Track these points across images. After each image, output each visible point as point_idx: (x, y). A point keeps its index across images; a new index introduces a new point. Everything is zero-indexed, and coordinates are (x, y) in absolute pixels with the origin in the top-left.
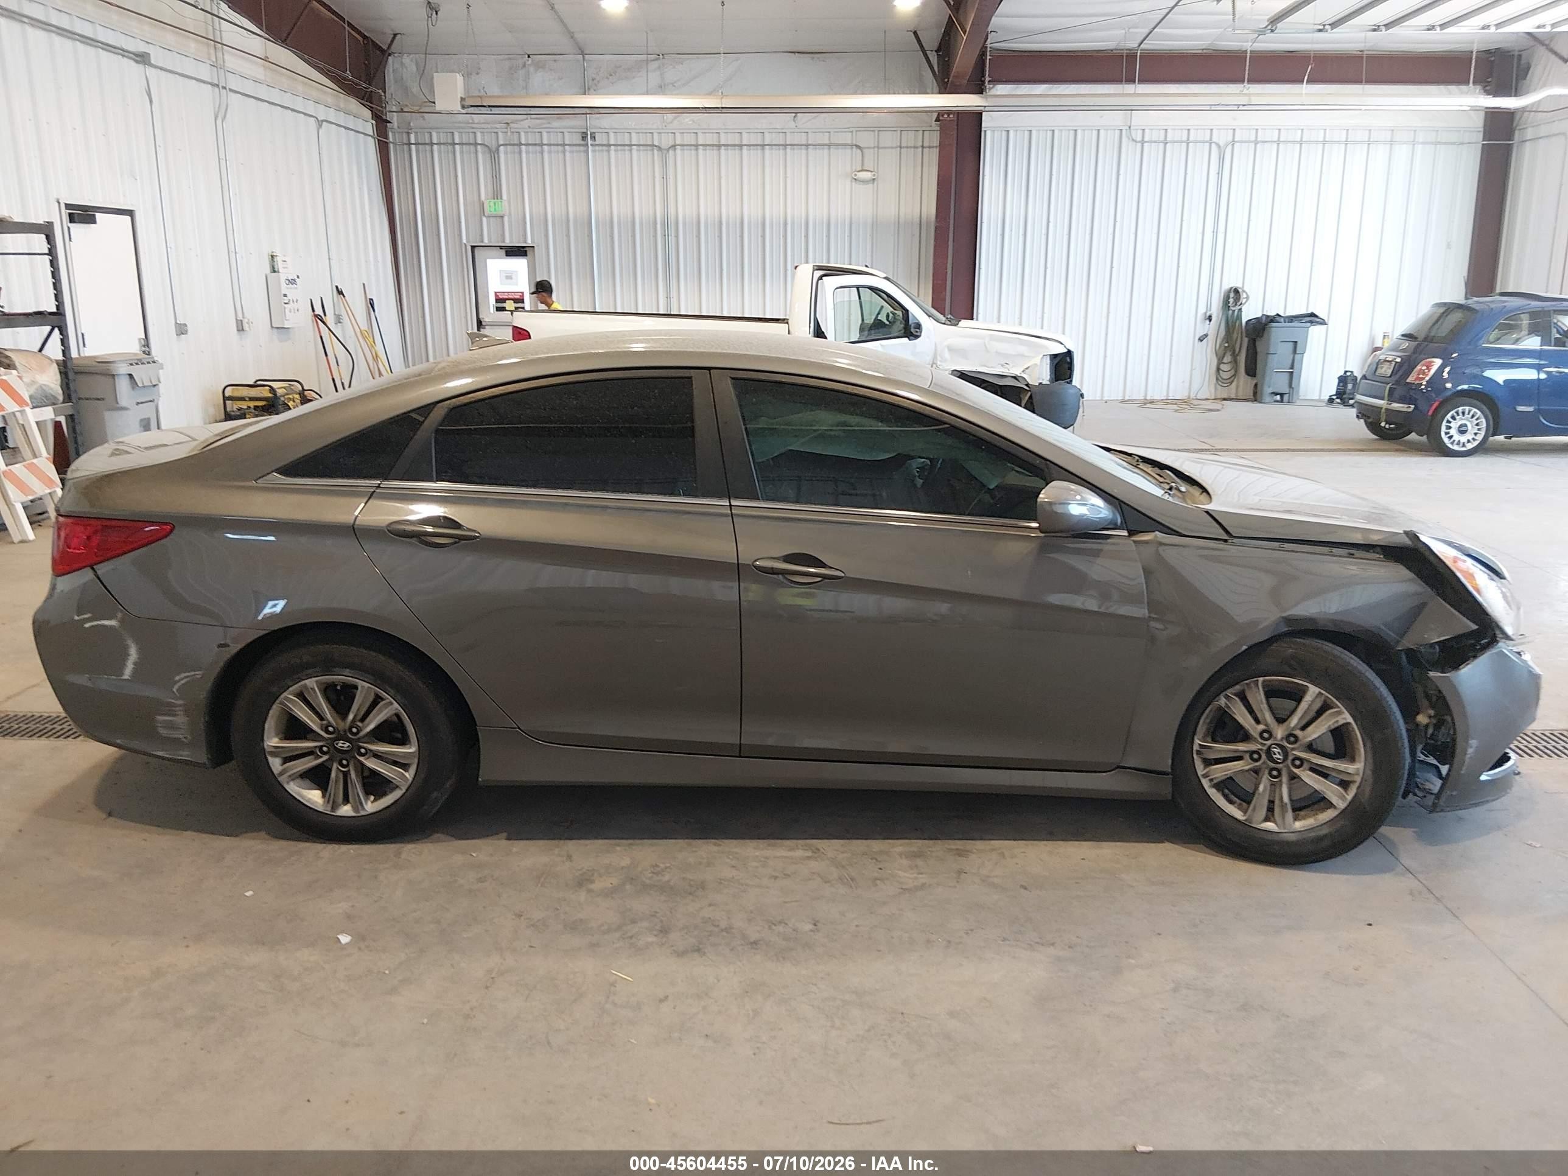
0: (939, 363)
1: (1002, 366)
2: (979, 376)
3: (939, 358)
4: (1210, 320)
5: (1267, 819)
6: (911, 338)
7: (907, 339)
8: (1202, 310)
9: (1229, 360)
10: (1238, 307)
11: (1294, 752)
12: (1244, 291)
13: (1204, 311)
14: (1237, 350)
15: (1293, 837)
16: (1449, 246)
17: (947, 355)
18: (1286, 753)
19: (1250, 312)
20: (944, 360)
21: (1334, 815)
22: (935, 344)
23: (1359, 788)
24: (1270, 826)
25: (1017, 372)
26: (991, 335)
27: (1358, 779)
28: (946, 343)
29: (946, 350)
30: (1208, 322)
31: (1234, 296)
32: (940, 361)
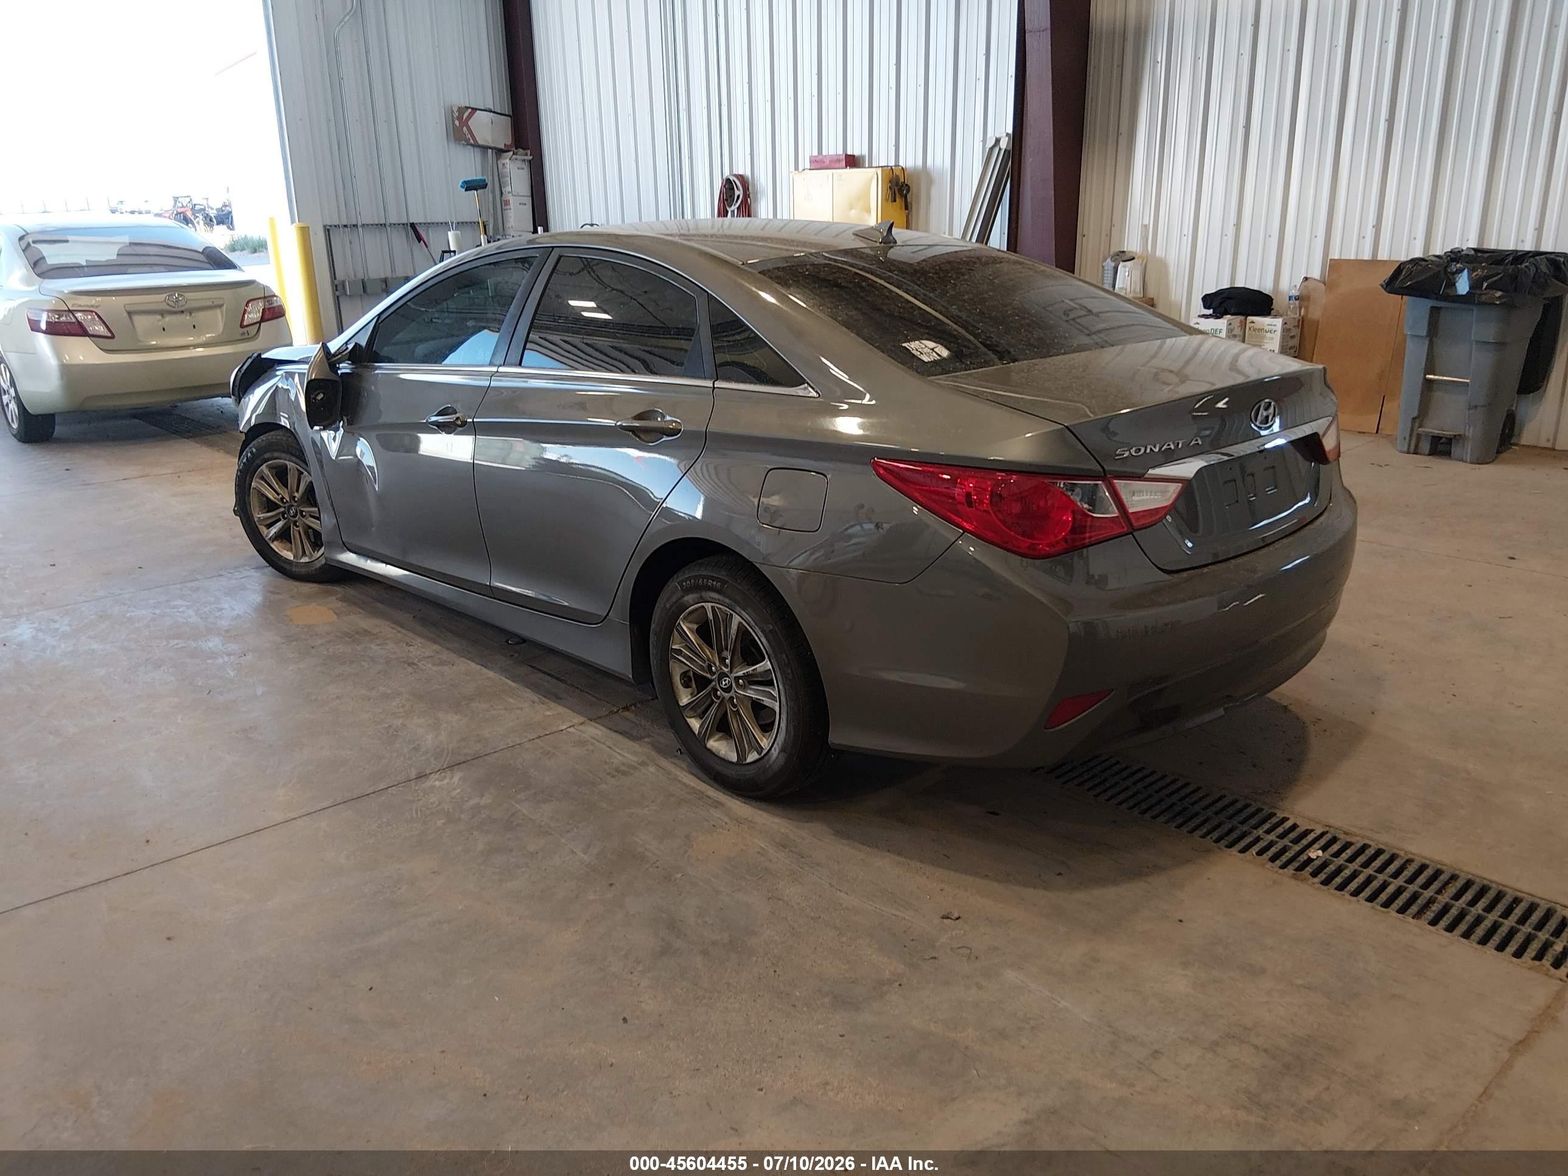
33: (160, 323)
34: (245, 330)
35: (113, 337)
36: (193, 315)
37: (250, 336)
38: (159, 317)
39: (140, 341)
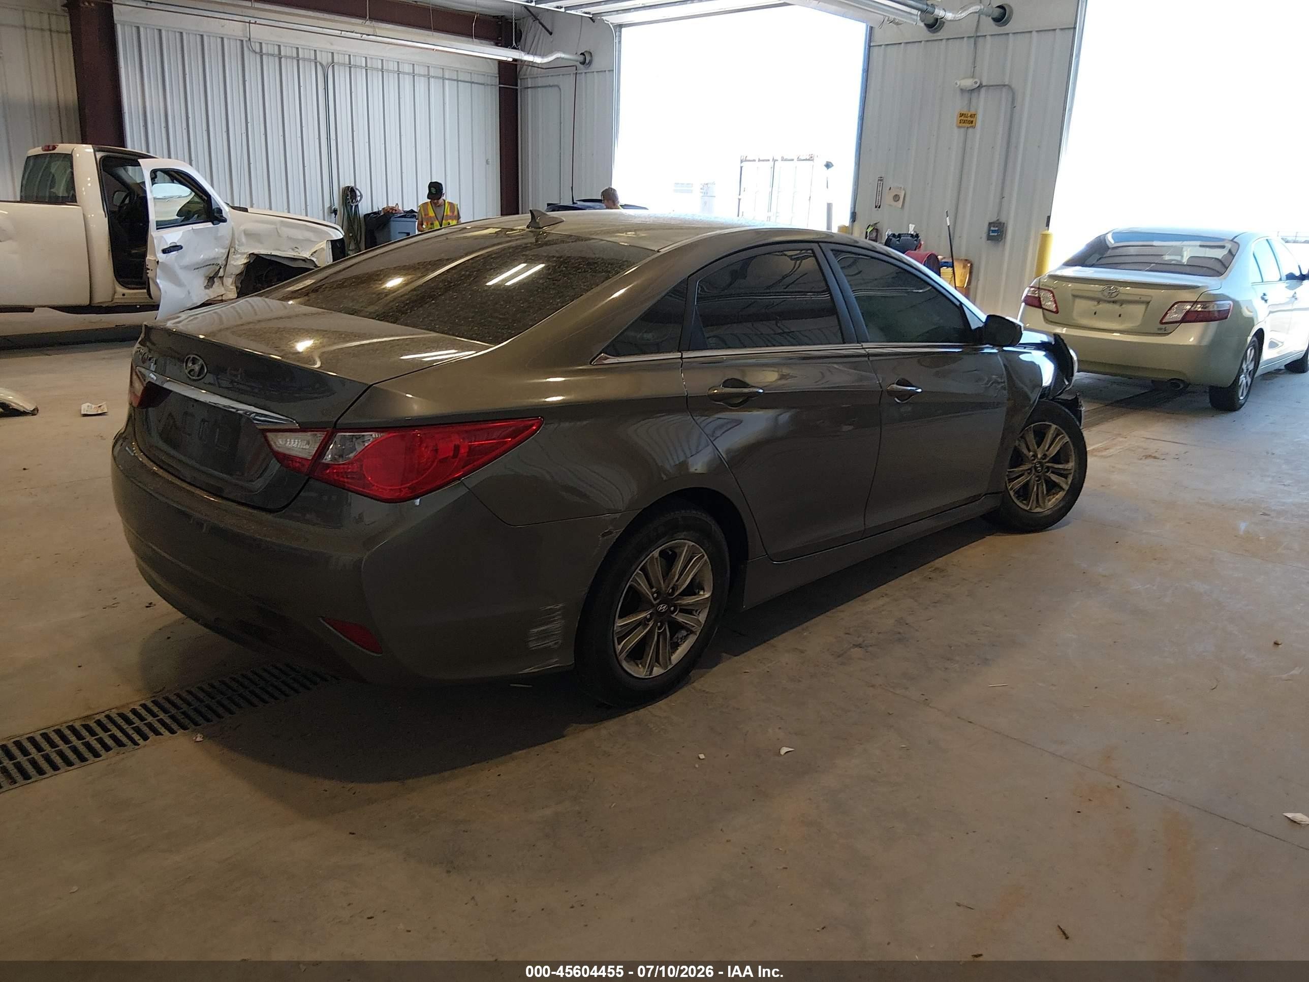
0: (237, 247)
1: (293, 250)
2: (273, 259)
3: (237, 242)
4: (336, 214)
5: (1036, 507)
6: (215, 222)
7: (210, 223)
8: (327, 205)
9: (354, 248)
10: (355, 204)
11: (1047, 464)
12: (357, 189)
13: (329, 206)
14: (359, 239)
15: (1049, 512)
16: (487, 162)
17: (244, 240)
18: (1042, 466)
19: (364, 208)
20: (241, 244)
21: (1063, 495)
22: (233, 228)
23: (1073, 476)
24: (1038, 510)
25: (306, 254)
26: (282, 221)
27: (1072, 471)
28: (242, 228)
29: (243, 235)
30: (333, 215)
31: (350, 194)
32: (238, 245)
33: (1094, 308)
34: (1163, 326)
35: (1057, 312)
36: (1124, 306)
37: (1166, 332)
38: (1096, 303)
39: (1074, 320)
